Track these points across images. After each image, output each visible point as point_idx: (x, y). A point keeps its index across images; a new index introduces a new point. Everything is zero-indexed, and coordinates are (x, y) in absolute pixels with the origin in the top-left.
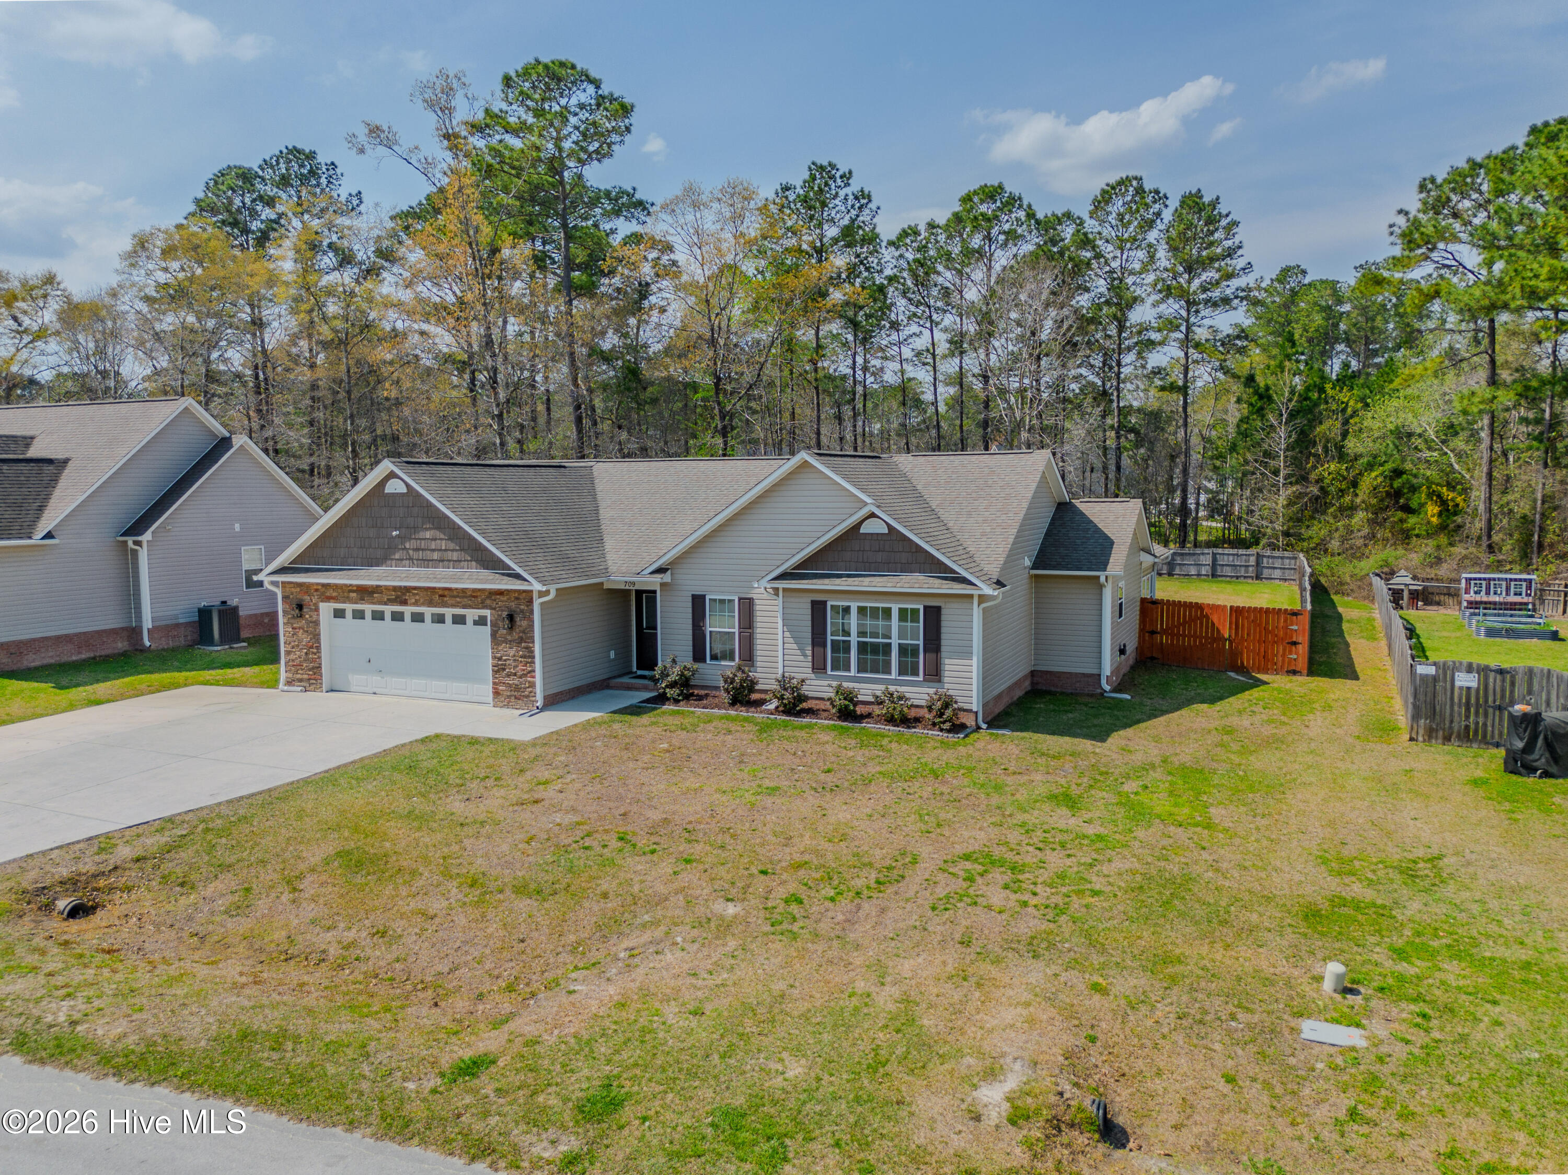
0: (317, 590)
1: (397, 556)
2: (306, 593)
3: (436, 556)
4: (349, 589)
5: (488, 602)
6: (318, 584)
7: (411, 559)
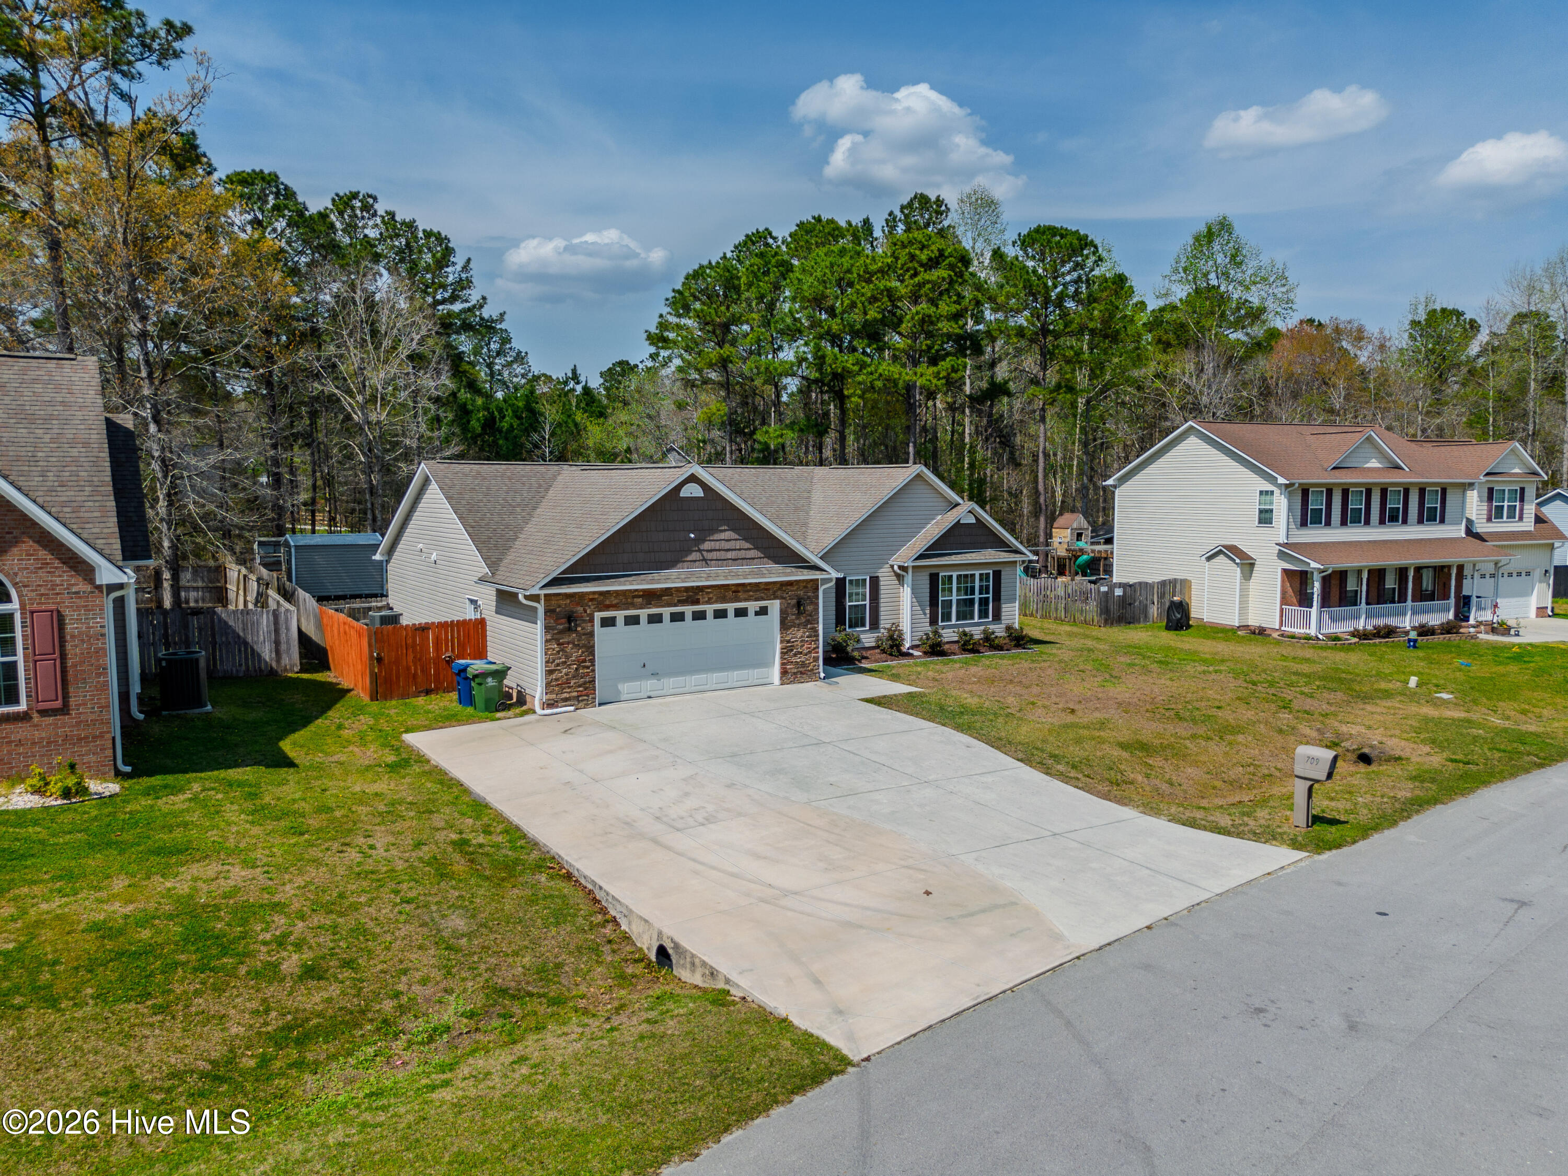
0: (592, 600)
1: (689, 558)
2: (578, 604)
3: (730, 555)
4: (634, 594)
5: (779, 593)
6: (594, 593)
7: (704, 560)
